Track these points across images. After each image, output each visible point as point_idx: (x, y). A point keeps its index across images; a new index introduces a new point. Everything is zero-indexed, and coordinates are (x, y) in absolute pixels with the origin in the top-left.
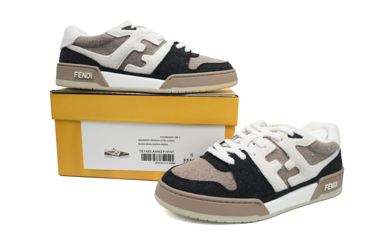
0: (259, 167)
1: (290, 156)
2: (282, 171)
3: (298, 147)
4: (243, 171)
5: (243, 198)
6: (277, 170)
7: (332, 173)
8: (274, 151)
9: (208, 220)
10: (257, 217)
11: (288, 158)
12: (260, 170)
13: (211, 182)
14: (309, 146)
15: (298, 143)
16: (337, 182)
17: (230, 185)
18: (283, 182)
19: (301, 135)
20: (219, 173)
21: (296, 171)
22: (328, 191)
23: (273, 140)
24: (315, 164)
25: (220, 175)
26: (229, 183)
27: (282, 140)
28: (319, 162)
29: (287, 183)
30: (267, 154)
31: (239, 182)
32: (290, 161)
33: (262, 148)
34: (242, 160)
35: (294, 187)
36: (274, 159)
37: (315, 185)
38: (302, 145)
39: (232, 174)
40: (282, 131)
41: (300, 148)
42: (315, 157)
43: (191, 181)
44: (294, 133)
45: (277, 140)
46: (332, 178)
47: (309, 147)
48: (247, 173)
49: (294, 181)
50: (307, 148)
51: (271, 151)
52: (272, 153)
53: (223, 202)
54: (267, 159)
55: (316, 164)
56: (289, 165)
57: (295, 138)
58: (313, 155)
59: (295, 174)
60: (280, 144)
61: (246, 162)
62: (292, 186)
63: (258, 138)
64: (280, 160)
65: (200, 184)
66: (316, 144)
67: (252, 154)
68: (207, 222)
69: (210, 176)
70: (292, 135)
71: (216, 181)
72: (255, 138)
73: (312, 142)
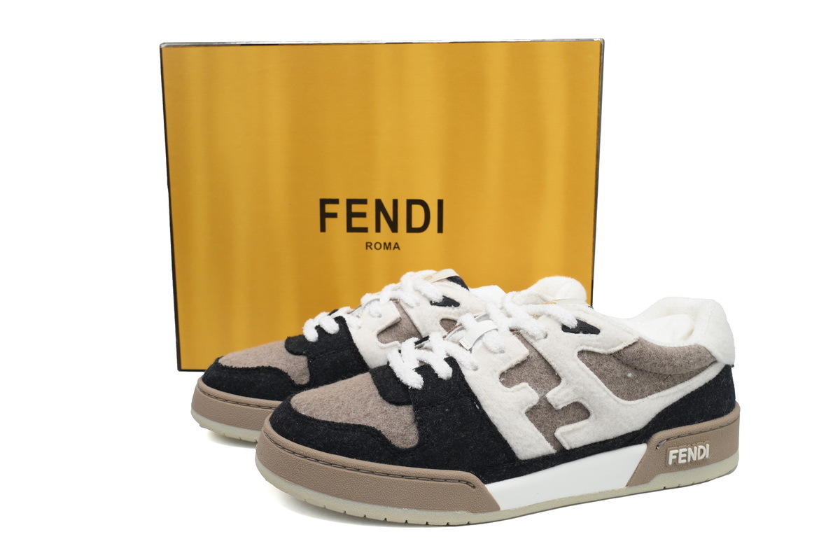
0: (480, 398)
1: (561, 374)
2: (539, 411)
3: (586, 355)
4: (438, 406)
5: (429, 467)
6: (526, 408)
7: (692, 422)
8: (523, 362)
9: (347, 513)
10: (465, 515)
11: (559, 379)
12: (482, 404)
13: (360, 426)
14: (619, 352)
15: (588, 345)
16: (708, 445)
17: (403, 435)
18: (539, 436)
19: (598, 327)
20: (385, 408)
21: (579, 411)
22: (677, 467)
23: (526, 336)
24: (637, 398)
25: (385, 412)
26: (400, 432)
27: (546, 336)
28: (650, 394)
29: (554, 441)
30: (504, 368)
31: (425, 429)
32: (563, 388)
33: (495, 353)
34: (441, 379)
35: (572, 450)
36: (521, 381)
37: (640, 450)
38: (597, 350)
39: (412, 411)
40: (549, 316)
41: (592, 356)
42: (637, 382)
43: (318, 421)
44: (578, 321)
45: (533, 337)
46: (690, 434)
47: (617, 356)
48: (447, 410)
49: (573, 435)
50: (613, 359)
51: (514, 361)
52: (518, 366)
53: (395, 476)
54: (502, 379)
55: (642, 397)
56: (559, 396)
57: (578, 333)
58: (630, 375)
59: (579, 419)
60: (541, 346)
61: (450, 386)
62: (568, 448)
63: (497, 330)
64: (536, 383)
65: (336, 429)
66: (636, 348)
67: (471, 368)
68: (365, 520)
69: (363, 413)
70: (573, 324)
71: (372, 425)
72: (490, 331)
73: (627, 345)
